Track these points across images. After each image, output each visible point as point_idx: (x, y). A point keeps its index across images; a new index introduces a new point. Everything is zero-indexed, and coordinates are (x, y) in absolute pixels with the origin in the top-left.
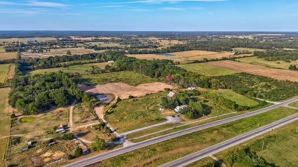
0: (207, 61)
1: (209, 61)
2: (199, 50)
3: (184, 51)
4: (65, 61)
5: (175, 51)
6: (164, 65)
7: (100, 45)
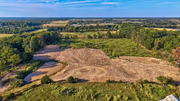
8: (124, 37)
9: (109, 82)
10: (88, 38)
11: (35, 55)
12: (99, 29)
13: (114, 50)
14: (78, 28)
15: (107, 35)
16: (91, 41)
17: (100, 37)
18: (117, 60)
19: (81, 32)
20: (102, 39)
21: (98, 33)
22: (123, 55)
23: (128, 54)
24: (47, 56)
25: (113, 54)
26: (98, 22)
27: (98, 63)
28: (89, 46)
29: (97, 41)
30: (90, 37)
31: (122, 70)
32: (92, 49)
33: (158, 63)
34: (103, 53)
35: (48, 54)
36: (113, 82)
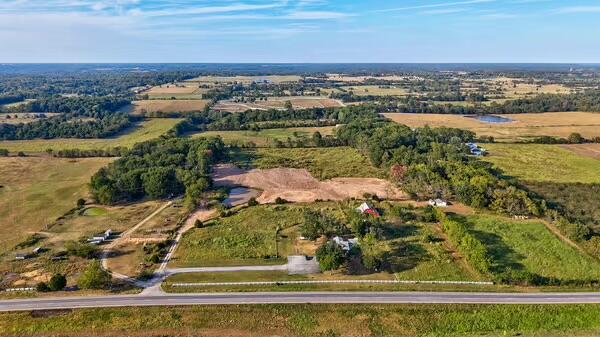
0: (581, 140)
1: (587, 141)
2: (593, 111)
3: (546, 111)
4: (264, 120)
5: (520, 111)
6: (429, 141)
7: (367, 91)
8: (347, 145)
9: (317, 201)
10: (278, 147)
11: (216, 180)
12: (294, 122)
13: (326, 169)
14: (242, 117)
15: (313, 140)
16: (285, 153)
17: (300, 145)
18: (329, 182)
19: (254, 129)
20: (304, 150)
21: (295, 134)
22: (337, 176)
23: (344, 174)
24: (227, 181)
25: (324, 174)
26: (287, 89)
27: (304, 186)
28: (285, 163)
29: (295, 154)
30: (281, 145)
31: (332, 192)
32: (291, 169)
33: (378, 183)
34: (309, 174)
35: (229, 178)
36: (321, 200)
